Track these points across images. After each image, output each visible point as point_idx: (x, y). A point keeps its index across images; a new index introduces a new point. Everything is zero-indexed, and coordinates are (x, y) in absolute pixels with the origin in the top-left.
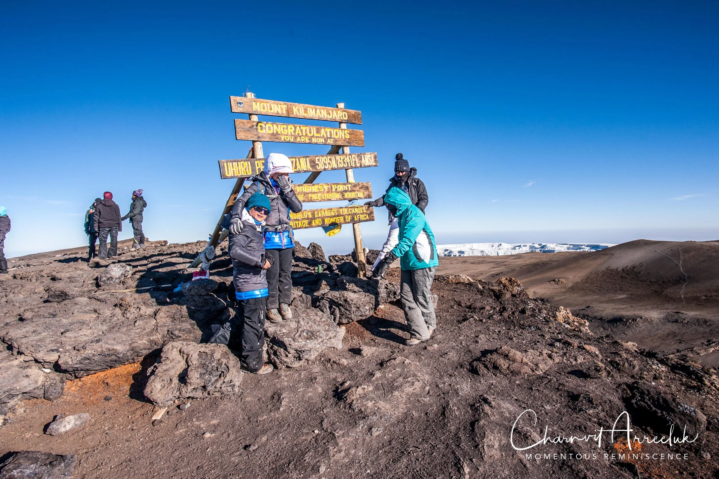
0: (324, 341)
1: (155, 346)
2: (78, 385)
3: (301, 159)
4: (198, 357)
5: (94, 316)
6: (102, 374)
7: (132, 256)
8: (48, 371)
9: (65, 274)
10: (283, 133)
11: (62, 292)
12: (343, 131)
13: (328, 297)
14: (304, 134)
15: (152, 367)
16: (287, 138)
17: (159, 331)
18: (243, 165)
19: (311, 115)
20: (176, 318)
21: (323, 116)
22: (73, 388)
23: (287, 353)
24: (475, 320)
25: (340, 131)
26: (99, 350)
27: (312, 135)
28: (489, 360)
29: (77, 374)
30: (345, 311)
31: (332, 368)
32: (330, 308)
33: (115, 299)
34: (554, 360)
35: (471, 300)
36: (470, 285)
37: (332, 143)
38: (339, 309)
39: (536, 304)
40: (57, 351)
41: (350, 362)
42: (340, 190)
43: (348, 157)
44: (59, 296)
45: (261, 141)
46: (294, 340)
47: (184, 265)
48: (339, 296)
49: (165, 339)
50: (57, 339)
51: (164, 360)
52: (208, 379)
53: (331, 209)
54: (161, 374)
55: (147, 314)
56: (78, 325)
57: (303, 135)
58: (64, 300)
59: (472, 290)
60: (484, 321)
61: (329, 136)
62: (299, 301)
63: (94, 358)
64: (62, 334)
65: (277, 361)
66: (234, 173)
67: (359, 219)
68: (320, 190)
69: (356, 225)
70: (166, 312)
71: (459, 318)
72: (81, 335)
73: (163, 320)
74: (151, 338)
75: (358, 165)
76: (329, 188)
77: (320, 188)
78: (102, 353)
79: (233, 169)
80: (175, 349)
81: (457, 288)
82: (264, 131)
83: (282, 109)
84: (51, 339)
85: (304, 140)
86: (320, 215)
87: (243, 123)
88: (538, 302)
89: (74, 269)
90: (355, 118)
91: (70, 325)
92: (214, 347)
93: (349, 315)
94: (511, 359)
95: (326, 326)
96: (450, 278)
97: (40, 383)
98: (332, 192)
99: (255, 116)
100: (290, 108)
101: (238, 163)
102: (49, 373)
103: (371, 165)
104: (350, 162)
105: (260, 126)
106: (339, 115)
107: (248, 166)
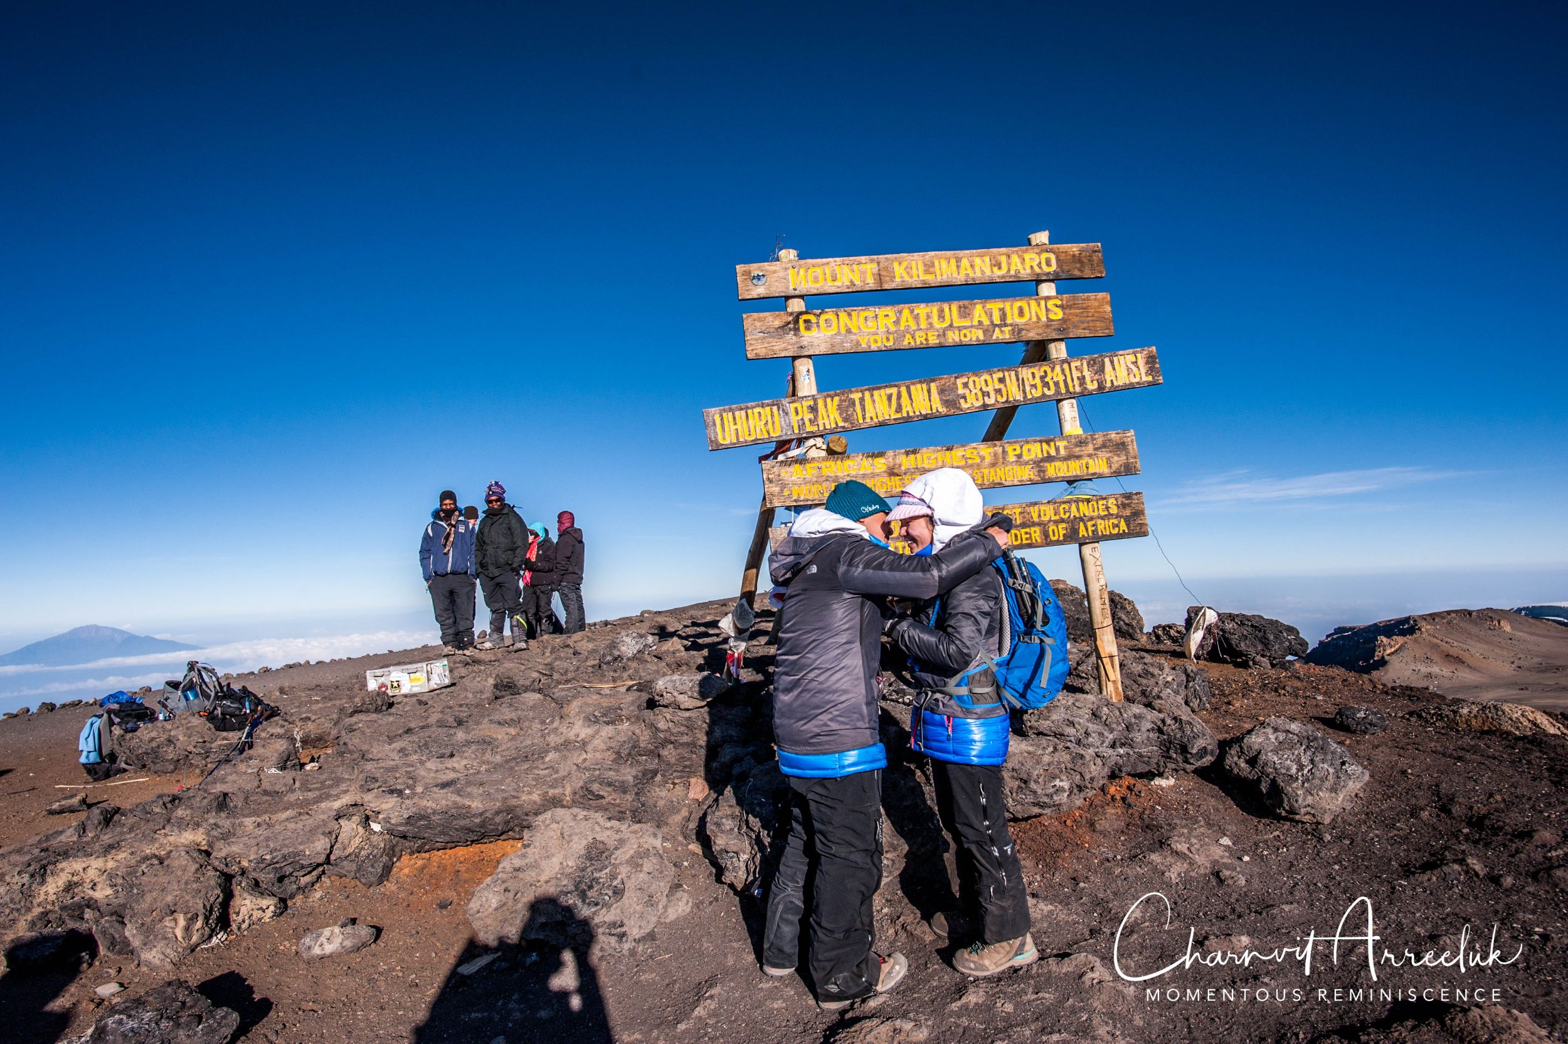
3: (912, 388)
4: (583, 852)
5: (513, 731)
10: (864, 329)
12: (1043, 303)
14: (924, 325)
16: (876, 341)
18: (760, 415)
19: (945, 277)
21: (978, 274)
22: (407, 870)
25: (1033, 303)
26: (443, 802)
27: (946, 324)
36: (1531, 742)
37: (1007, 336)
40: (400, 793)
42: (1033, 456)
43: (1058, 368)
44: (506, 687)
45: (809, 357)
56: (476, 747)
57: (919, 329)
63: (435, 818)
66: (737, 436)
67: (1095, 531)
68: (969, 461)
69: (1087, 549)
72: (446, 768)
74: (551, 791)
75: (1092, 386)
76: (995, 455)
77: (968, 455)
78: (448, 810)
79: (735, 427)
81: (1473, 749)
82: (814, 332)
83: (863, 273)
85: (923, 339)
87: (761, 320)
90: (1082, 263)
92: (634, 832)
96: (1465, 711)
97: (350, 850)
98: (1005, 462)
99: (796, 300)
100: (886, 269)
101: (746, 413)
102: (375, 832)
103: (1138, 383)
104: (1065, 381)
105: (806, 321)
106: (1028, 264)
107: (772, 416)
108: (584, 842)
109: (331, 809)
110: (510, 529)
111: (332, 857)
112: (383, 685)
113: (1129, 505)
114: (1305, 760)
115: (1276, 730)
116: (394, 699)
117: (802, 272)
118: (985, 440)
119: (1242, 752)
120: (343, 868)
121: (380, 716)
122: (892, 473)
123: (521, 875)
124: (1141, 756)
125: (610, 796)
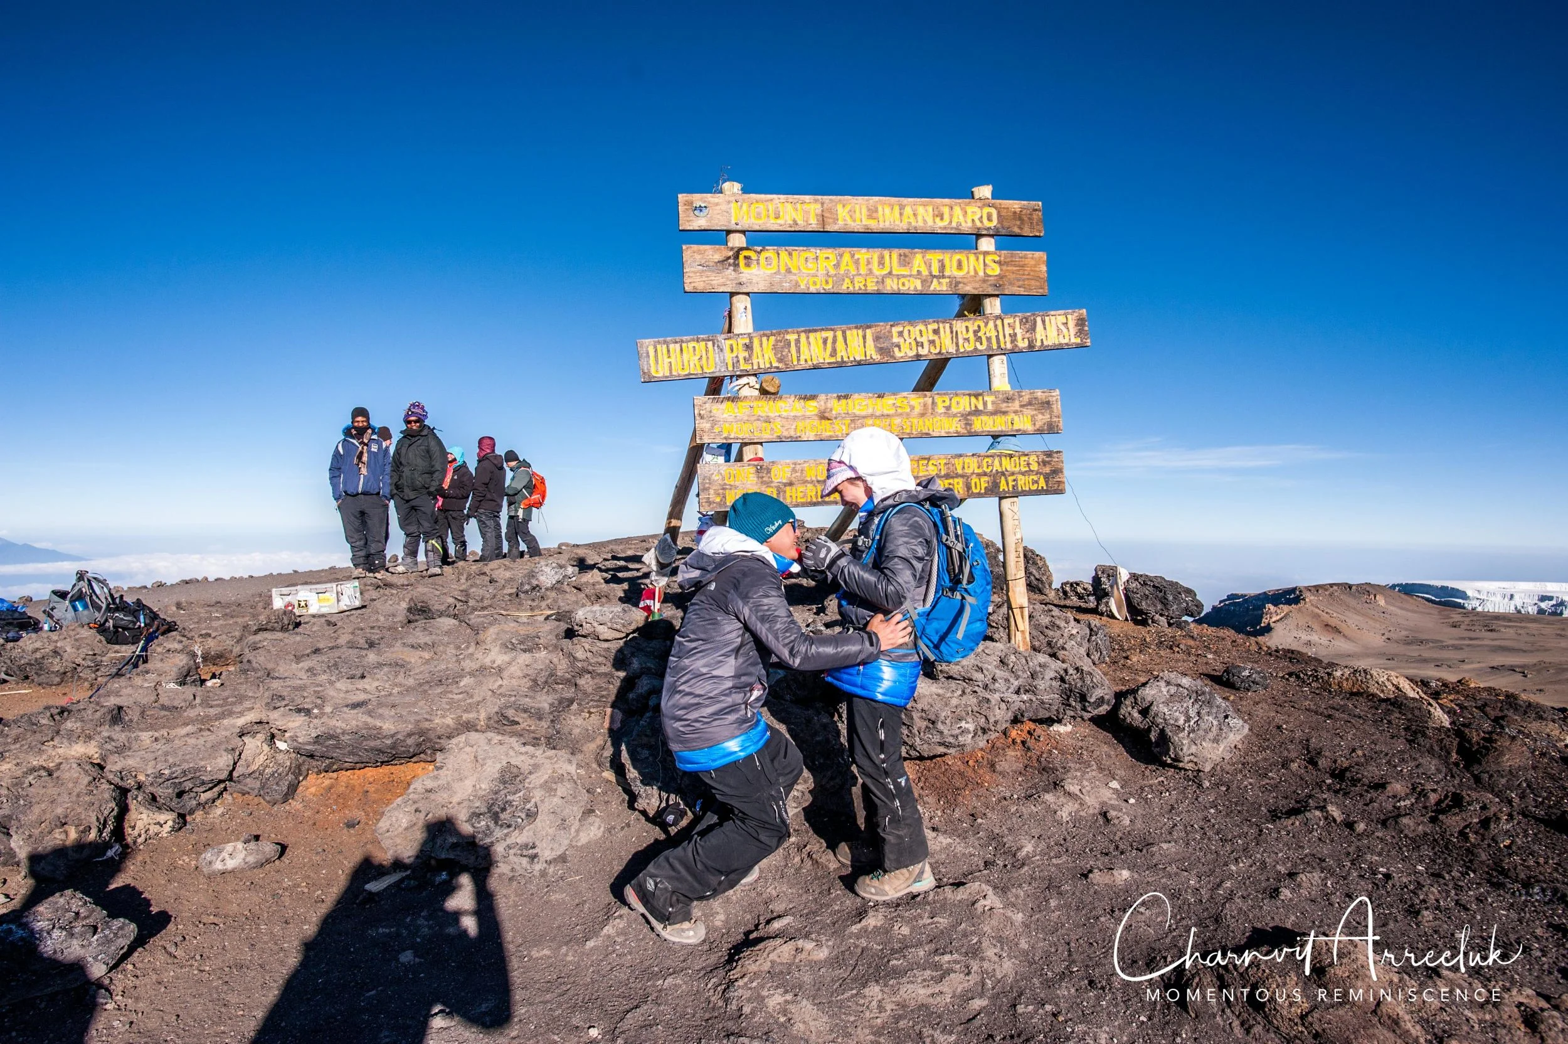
3: (848, 333)
4: (496, 776)
8: (284, 746)
10: (805, 270)
11: (425, 604)
12: (981, 257)
14: (863, 271)
16: (815, 283)
18: (695, 350)
19: (888, 223)
21: (920, 223)
25: (972, 257)
26: (355, 723)
27: (885, 271)
36: (1393, 704)
37: (945, 288)
40: (308, 712)
42: (961, 409)
43: (991, 324)
44: (420, 611)
45: (747, 294)
53: (929, 459)
56: (388, 670)
57: (859, 274)
58: (426, 619)
61: (935, 272)
63: (344, 738)
66: (671, 369)
67: (1016, 486)
68: (899, 410)
69: (1006, 503)
71: (1282, 803)
72: (357, 689)
74: (465, 716)
75: (1023, 344)
76: (925, 405)
77: (898, 404)
78: (358, 731)
79: (669, 360)
82: (753, 269)
83: (806, 212)
85: (861, 285)
87: (700, 253)
90: (1022, 221)
91: (375, 668)
96: (1338, 674)
97: (254, 767)
98: (934, 413)
99: (737, 235)
100: (830, 210)
101: (681, 346)
102: (281, 751)
103: (1067, 344)
104: (997, 337)
105: (746, 257)
106: (969, 217)
107: (707, 351)
108: (498, 766)
109: (234, 726)
110: (428, 451)
111: (235, 774)
112: (289, 604)
113: (1049, 463)
114: (1192, 713)
115: (1168, 683)
116: (302, 620)
117: (745, 206)
118: (916, 389)
119: (1136, 703)
120: (246, 785)
121: (286, 635)
122: (823, 416)
123: (432, 796)
124: (1043, 703)
125: (525, 722)
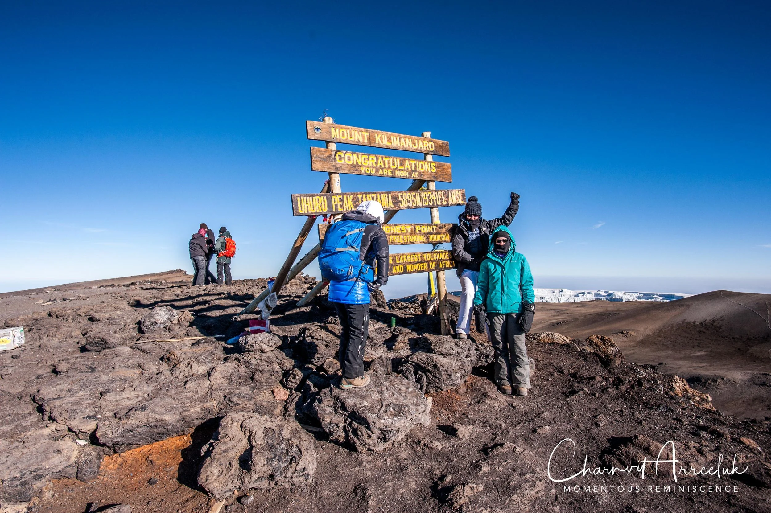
0: (414, 419)
1: (209, 415)
2: (118, 462)
3: (382, 195)
4: (263, 435)
5: (138, 371)
6: (146, 448)
7: (175, 295)
8: (82, 442)
9: (105, 314)
10: (363, 164)
11: (102, 339)
12: (429, 164)
13: (414, 360)
14: (387, 166)
15: (207, 446)
16: (368, 171)
17: (214, 395)
18: (318, 200)
19: (395, 145)
20: (233, 380)
21: (407, 146)
22: (111, 466)
23: (370, 433)
24: (585, 393)
25: (426, 163)
26: (145, 419)
27: (395, 167)
28: (625, 455)
29: (117, 449)
30: (433, 378)
31: (423, 453)
32: (416, 374)
33: (161, 351)
34: (705, 456)
35: (574, 366)
36: (567, 346)
37: (417, 177)
38: (427, 376)
39: (647, 373)
40: (95, 417)
41: (444, 446)
42: (425, 232)
43: (434, 193)
44: (97, 344)
45: (338, 173)
46: (379, 417)
47: (234, 309)
48: (426, 360)
49: (222, 407)
50: (95, 401)
51: (223, 437)
52: (277, 466)
53: (414, 254)
54: (219, 456)
55: (199, 373)
56: (119, 383)
57: (385, 168)
58: (104, 349)
59: (572, 353)
60: (597, 395)
61: (413, 169)
62: (378, 365)
63: (138, 430)
64: (101, 394)
65: (358, 442)
66: (308, 210)
67: (445, 266)
68: (403, 232)
69: (440, 273)
70: (222, 372)
71: (564, 390)
73: (218, 381)
74: (205, 405)
75: (445, 203)
76: (412, 229)
77: (402, 229)
78: (148, 424)
79: (307, 205)
80: (235, 424)
81: (552, 350)
82: (342, 162)
83: (363, 136)
84: (88, 402)
85: (386, 173)
86: (401, 261)
87: (320, 151)
88: (648, 369)
89: (113, 309)
90: (443, 149)
91: (110, 383)
92: (281, 421)
93: (438, 383)
94: (653, 454)
95: (414, 398)
96: (542, 336)
98: (415, 234)
99: (333, 144)
100: (372, 136)
101: (312, 198)
102: (83, 446)
103: (459, 204)
104: (436, 199)
105: (339, 155)
106: (425, 145)
107: (324, 201)
108: (261, 430)
120: (66, 473)
125: (245, 403)
